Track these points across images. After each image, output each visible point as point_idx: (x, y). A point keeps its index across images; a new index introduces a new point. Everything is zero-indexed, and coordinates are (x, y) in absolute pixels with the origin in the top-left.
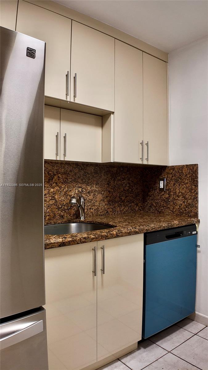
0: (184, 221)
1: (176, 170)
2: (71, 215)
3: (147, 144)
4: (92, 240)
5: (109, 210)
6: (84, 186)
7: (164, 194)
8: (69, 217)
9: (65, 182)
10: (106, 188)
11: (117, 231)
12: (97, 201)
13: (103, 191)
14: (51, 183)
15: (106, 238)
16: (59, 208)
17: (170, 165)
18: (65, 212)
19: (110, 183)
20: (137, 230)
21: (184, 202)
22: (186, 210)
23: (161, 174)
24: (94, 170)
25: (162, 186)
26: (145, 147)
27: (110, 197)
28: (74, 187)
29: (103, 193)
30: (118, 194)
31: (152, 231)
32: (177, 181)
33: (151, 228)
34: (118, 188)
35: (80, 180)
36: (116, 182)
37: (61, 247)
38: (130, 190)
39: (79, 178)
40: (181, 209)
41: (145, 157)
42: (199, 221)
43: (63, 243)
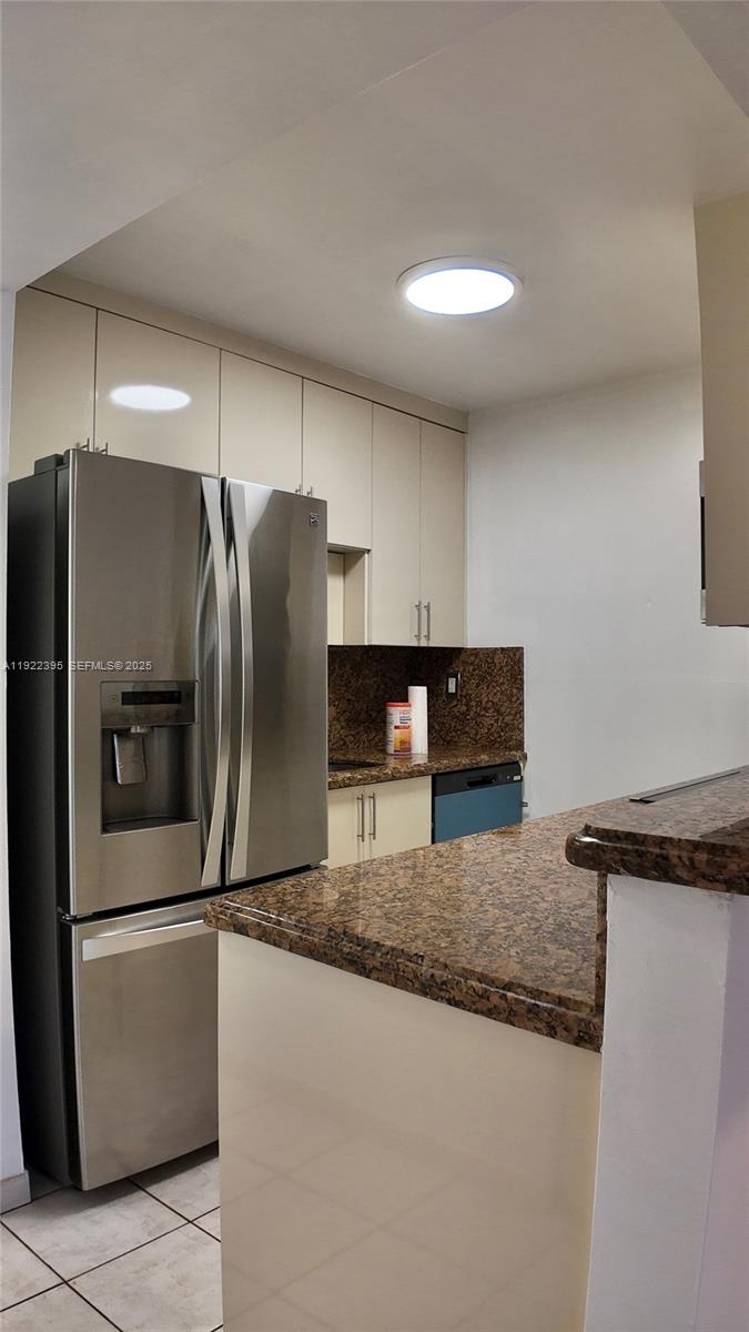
0: (498, 755)
1: (481, 656)
3: (428, 608)
4: (359, 782)
5: (347, 739)
7: (457, 705)
10: (343, 694)
15: (379, 780)
17: (470, 645)
21: (497, 721)
22: (500, 737)
23: (451, 664)
25: (452, 688)
26: (424, 613)
27: (350, 712)
31: (445, 771)
32: (482, 679)
33: (444, 767)
36: (360, 680)
40: (492, 734)
41: (424, 633)
42: (525, 757)
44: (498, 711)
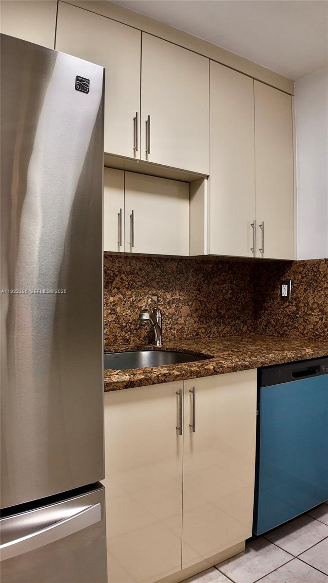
0: (322, 349)
1: (308, 267)
2: (141, 339)
3: (262, 226)
4: (176, 378)
5: (200, 331)
6: (161, 293)
7: (288, 306)
8: (138, 341)
9: (131, 287)
10: (196, 296)
11: (214, 364)
12: (181, 317)
13: (190, 300)
14: (110, 288)
15: (198, 375)
16: (122, 328)
17: (299, 259)
18: (132, 333)
19: (202, 288)
20: (246, 363)
21: (321, 319)
22: (324, 332)
23: (284, 274)
24: (177, 267)
25: (285, 293)
26: (259, 230)
27: (202, 310)
28: (145, 295)
29: (190, 303)
30: (215, 305)
31: (270, 365)
32: (309, 285)
33: (269, 361)
34: (215, 296)
35: (154, 284)
36: (211, 286)
37: (127, 388)
38: (234, 299)
39: (153, 280)
40: (317, 330)
41: (259, 246)
43: (131, 382)
44: (322, 311)
